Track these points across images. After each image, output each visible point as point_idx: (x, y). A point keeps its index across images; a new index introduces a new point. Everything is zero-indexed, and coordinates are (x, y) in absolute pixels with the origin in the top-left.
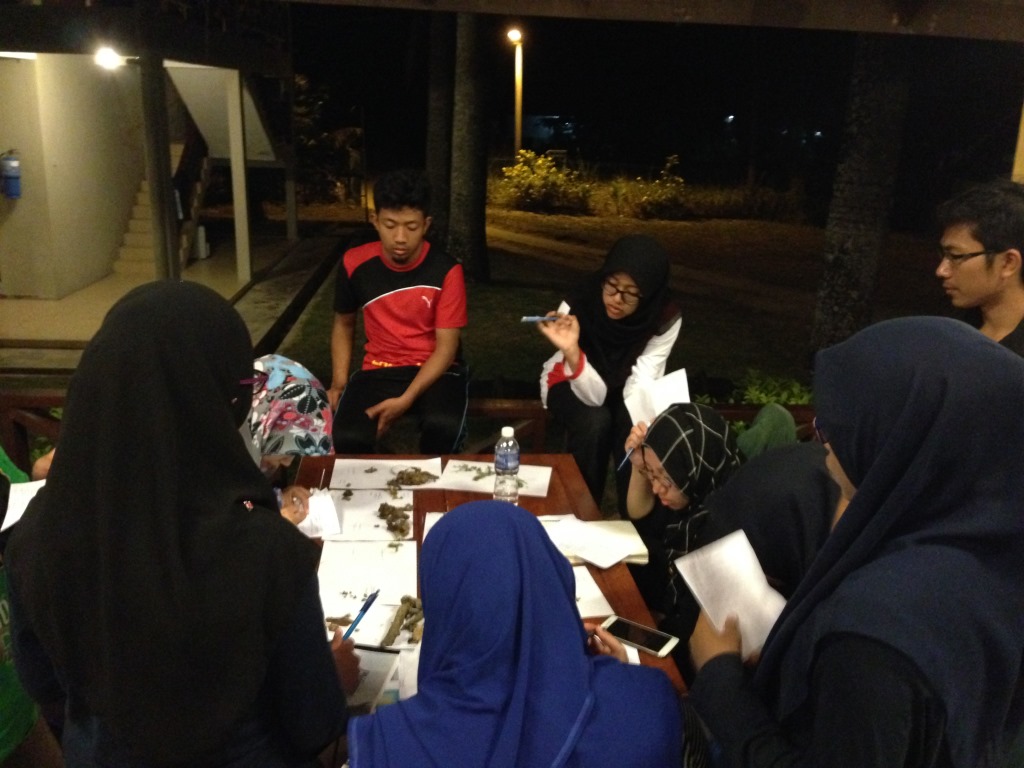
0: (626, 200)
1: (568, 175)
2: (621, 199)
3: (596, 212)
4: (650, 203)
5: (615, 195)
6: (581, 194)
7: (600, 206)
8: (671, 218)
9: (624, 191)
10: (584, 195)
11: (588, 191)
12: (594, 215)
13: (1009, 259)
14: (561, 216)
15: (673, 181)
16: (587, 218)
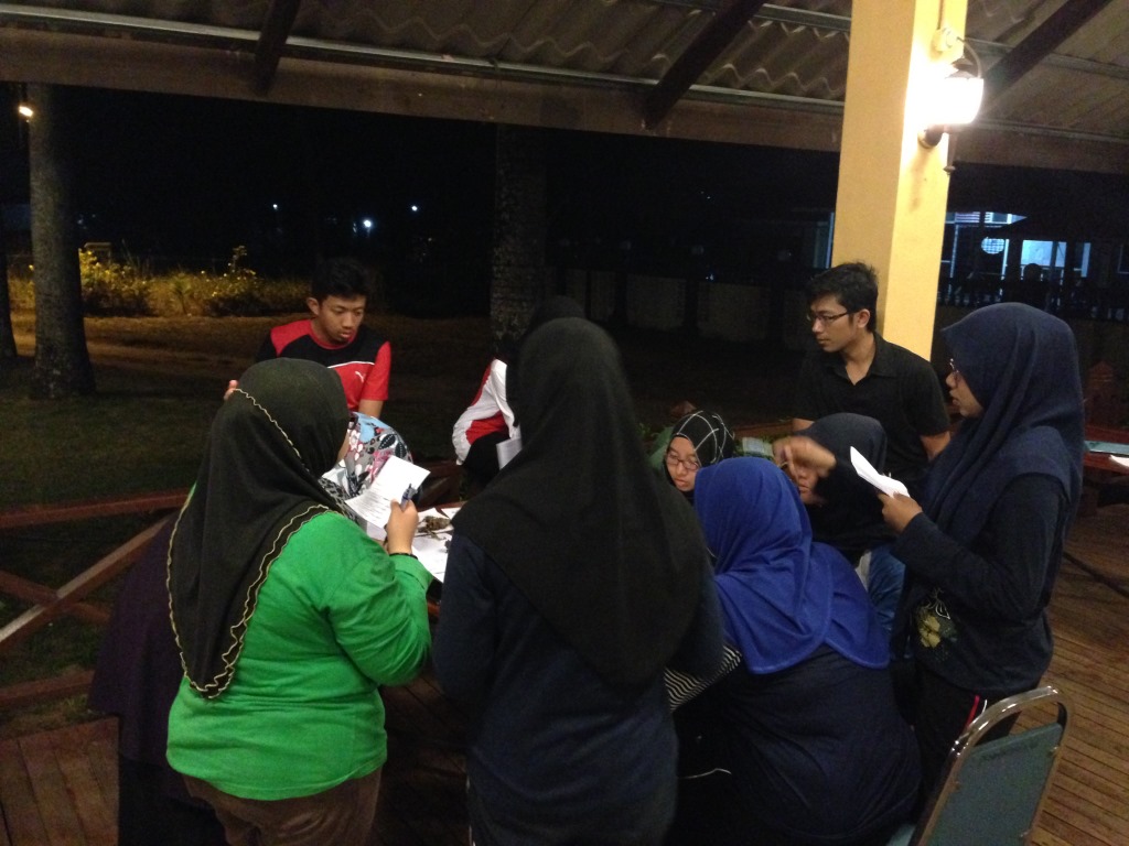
0: (191, 297)
1: (116, 271)
2: (186, 296)
3: (157, 312)
4: (221, 299)
5: (178, 292)
6: (137, 293)
7: (161, 305)
8: (248, 314)
9: (189, 287)
10: (140, 293)
11: (146, 288)
12: (157, 316)
13: (862, 316)
14: (116, 318)
15: (243, 274)
16: (149, 319)
